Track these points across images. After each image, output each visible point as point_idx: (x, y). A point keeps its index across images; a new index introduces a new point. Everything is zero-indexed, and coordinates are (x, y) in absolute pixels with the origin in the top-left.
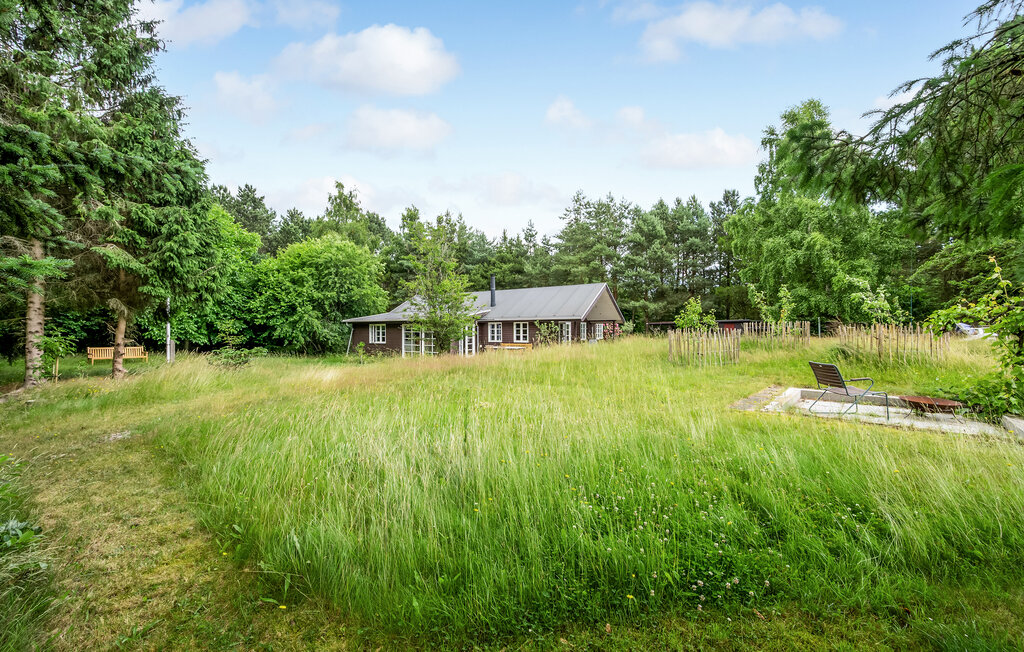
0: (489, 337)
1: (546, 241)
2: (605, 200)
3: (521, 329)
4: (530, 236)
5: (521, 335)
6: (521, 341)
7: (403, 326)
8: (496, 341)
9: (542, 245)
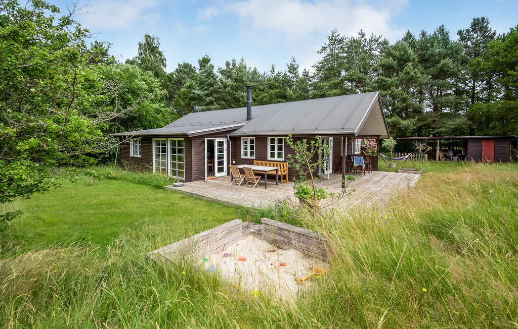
0: (242, 153)
1: (306, 74)
2: (357, 36)
3: (276, 145)
4: (293, 69)
5: (276, 152)
6: (276, 158)
7: (154, 140)
8: (249, 157)
9: (302, 77)
